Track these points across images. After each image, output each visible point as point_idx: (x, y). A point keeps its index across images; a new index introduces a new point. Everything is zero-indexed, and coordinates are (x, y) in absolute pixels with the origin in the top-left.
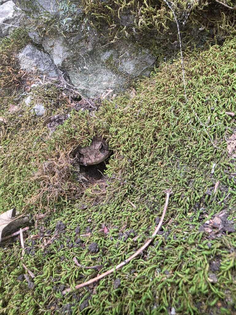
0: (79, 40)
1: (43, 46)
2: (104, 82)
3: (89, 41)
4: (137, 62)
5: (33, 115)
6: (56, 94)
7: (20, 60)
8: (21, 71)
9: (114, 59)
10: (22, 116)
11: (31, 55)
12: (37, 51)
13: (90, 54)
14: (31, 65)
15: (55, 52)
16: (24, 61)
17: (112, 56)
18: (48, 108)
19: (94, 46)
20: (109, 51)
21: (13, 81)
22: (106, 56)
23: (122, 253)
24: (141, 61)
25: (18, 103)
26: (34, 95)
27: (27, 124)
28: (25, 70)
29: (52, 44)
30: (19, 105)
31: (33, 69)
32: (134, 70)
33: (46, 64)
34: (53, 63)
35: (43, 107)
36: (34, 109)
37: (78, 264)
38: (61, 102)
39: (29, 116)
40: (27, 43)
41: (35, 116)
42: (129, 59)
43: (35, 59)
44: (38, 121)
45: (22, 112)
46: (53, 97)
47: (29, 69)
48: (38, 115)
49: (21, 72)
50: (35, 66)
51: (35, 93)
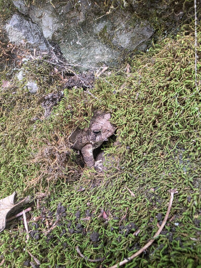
0: (70, 9)
1: (30, 16)
2: (97, 55)
3: (81, 11)
4: (134, 35)
5: (27, 93)
6: (48, 70)
7: (7, 32)
8: (10, 44)
9: (108, 31)
10: (16, 93)
11: (19, 26)
12: (25, 21)
13: (82, 26)
14: (20, 38)
15: (44, 23)
16: (11, 33)
17: (105, 27)
18: (41, 85)
19: (86, 15)
20: (102, 22)
21: (3, 55)
22: (99, 28)
23: (124, 249)
24: (138, 34)
25: (10, 79)
26: (26, 71)
27: (21, 102)
28: (14, 43)
29: (41, 15)
30: (11, 80)
31: (22, 42)
32: (130, 43)
33: (35, 37)
34: (43, 35)
35: (36, 84)
36: (27, 87)
37: (81, 255)
38: (54, 79)
39: (22, 93)
40: (14, 12)
41: (29, 94)
42: (124, 31)
43: (23, 31)
44: (32, 98)
45: (15, 89)
46: (45, 73)
47: (18, 42)
48: (31, 92)
49: (10, 46)
50: (24, 39)
51: (26, 69)
